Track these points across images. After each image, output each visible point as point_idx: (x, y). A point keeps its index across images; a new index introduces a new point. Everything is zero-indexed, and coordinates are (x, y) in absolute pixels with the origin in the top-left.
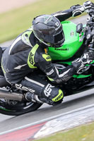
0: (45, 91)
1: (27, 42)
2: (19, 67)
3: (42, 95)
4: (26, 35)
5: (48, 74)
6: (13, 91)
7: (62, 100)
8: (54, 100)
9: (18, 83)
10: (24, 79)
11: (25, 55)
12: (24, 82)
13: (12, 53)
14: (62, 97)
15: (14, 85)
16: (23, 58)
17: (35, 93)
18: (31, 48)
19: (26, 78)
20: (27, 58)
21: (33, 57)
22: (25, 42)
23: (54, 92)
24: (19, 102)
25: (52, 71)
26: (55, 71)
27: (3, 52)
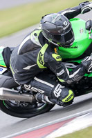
0: (55, 92)
1: (36, 41)
2: (28, 68)
3: (51, 96)
4: (35, 34)
5: (58, 74)
6: (23, 93)
7: (72, 101)
8: (64, 100)
9: (28, 84)
10: (33, 80)
11: (34, 55)
12: (33, 83)
13: (21, 53)
14: (72, 97)
15: (23, 85)
16: (32, 58)
17: (45, 94)
18: (41, 48)
19: (35, 78)
20: (36, 58)
21: (43, 57)
22: (34, 41)
23: (64, 93)
24: (29, 103)
25: (63, 71)
26: (66, 71)
27: (11, 52)
